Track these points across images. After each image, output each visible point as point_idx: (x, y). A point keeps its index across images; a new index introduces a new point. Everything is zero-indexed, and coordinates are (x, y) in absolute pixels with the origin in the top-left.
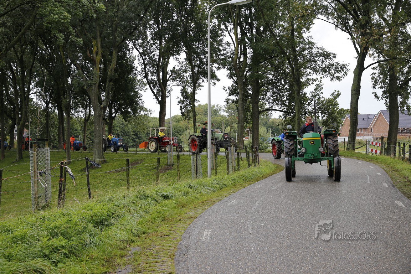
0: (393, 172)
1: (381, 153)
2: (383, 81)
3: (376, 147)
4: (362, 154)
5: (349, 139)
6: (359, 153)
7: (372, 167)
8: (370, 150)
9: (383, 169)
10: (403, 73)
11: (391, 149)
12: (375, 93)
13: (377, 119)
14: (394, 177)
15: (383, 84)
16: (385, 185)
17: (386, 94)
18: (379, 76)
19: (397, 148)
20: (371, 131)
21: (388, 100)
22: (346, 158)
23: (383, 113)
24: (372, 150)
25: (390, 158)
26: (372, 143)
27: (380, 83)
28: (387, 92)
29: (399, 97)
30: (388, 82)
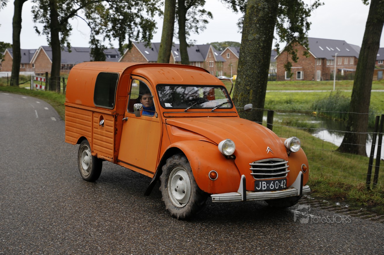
0: (59, 106)
1: (46, 88)
2: (44, 16)
3: (40, 82)
4: (26, 89)
5: (13, 74)
6: (24, 88)
7: (38, 102)
8: (35, 85)
9: (49, 103)
10: (62, 10)
11: (55, 85)
12: (36, 27)
13: (39, 55)
14: (60, 111)
15: (43, 19)
16: (54, 119)
17: (47, 29)
18: (39, 10)
19: (62, 84)
20: (33, 66)
21: (50, 36)
22: (11, 94)
23: (44, 48)
24: (37, 86)
25: (55, 93)
26: (37, 78)
27: (40, 18)
28: (48, 27)
29: (60, 33)
30: (49, 17)
